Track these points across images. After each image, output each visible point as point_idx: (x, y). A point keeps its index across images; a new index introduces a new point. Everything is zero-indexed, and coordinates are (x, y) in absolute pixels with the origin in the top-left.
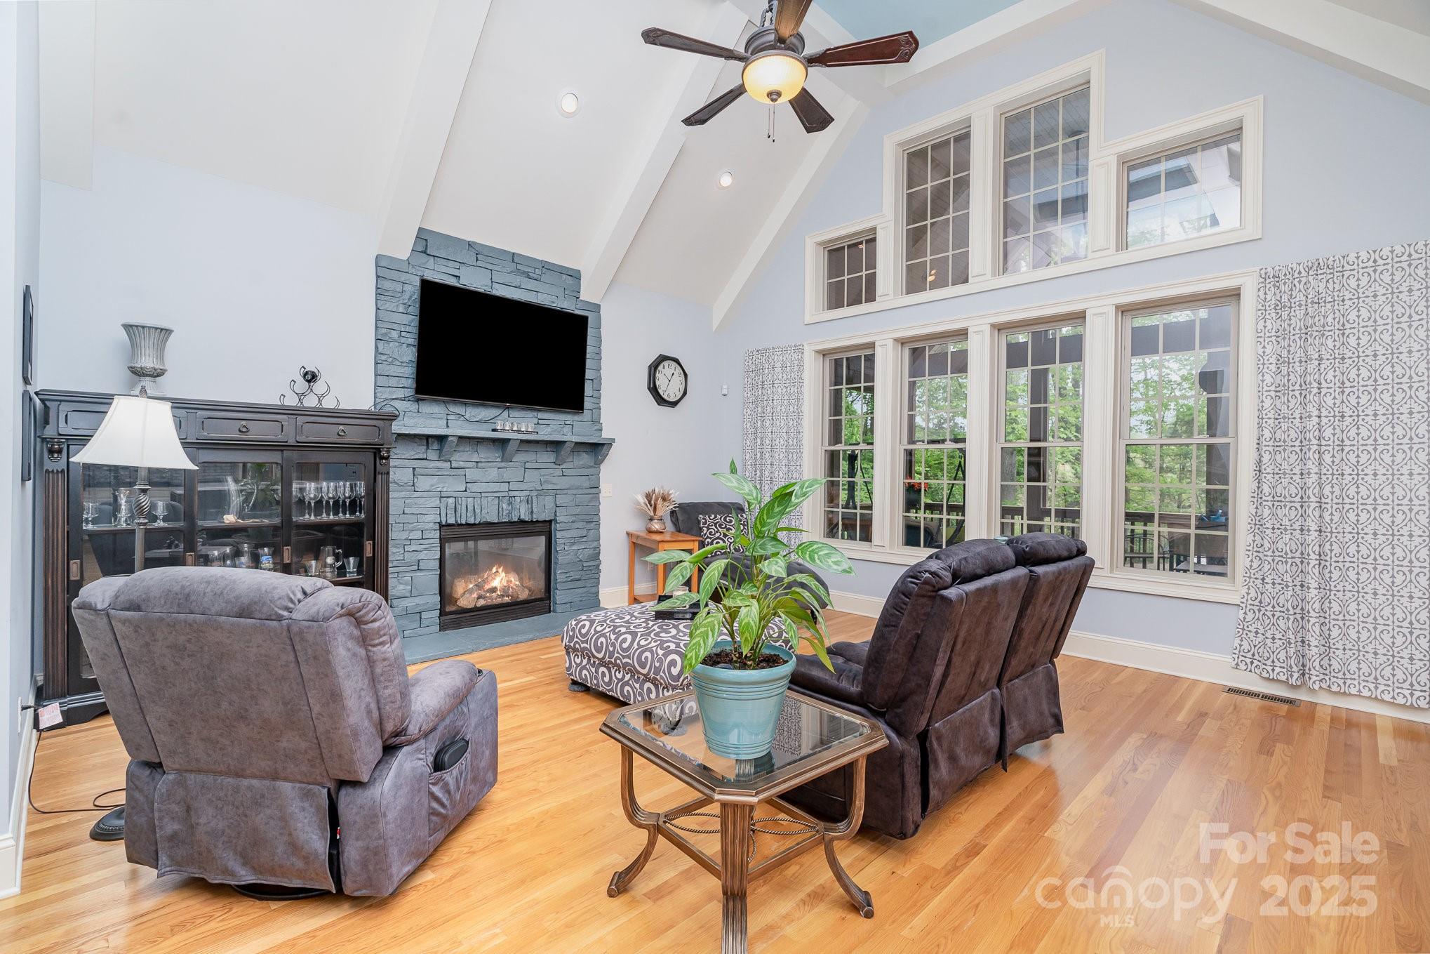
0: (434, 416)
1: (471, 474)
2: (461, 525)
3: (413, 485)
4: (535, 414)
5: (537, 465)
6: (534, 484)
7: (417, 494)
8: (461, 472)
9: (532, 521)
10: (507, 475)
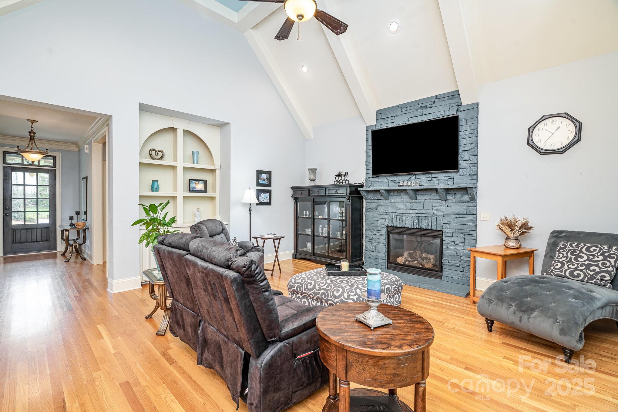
0: (383, 182)
1: (400, 205)
2: (394, 227)
3: (377, 209)
4: (430, 175)
5: (431, 201)
6: (428, 211)
7: (378, 213)
8: (394, 205)
9: (432, 230)
10: (415, 206)
